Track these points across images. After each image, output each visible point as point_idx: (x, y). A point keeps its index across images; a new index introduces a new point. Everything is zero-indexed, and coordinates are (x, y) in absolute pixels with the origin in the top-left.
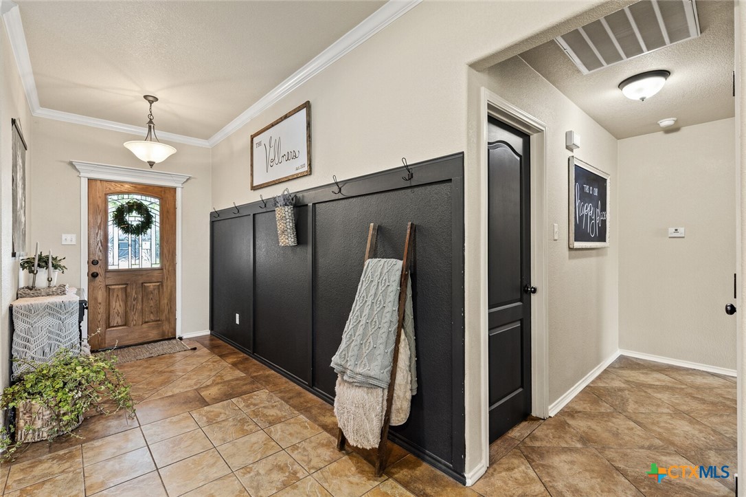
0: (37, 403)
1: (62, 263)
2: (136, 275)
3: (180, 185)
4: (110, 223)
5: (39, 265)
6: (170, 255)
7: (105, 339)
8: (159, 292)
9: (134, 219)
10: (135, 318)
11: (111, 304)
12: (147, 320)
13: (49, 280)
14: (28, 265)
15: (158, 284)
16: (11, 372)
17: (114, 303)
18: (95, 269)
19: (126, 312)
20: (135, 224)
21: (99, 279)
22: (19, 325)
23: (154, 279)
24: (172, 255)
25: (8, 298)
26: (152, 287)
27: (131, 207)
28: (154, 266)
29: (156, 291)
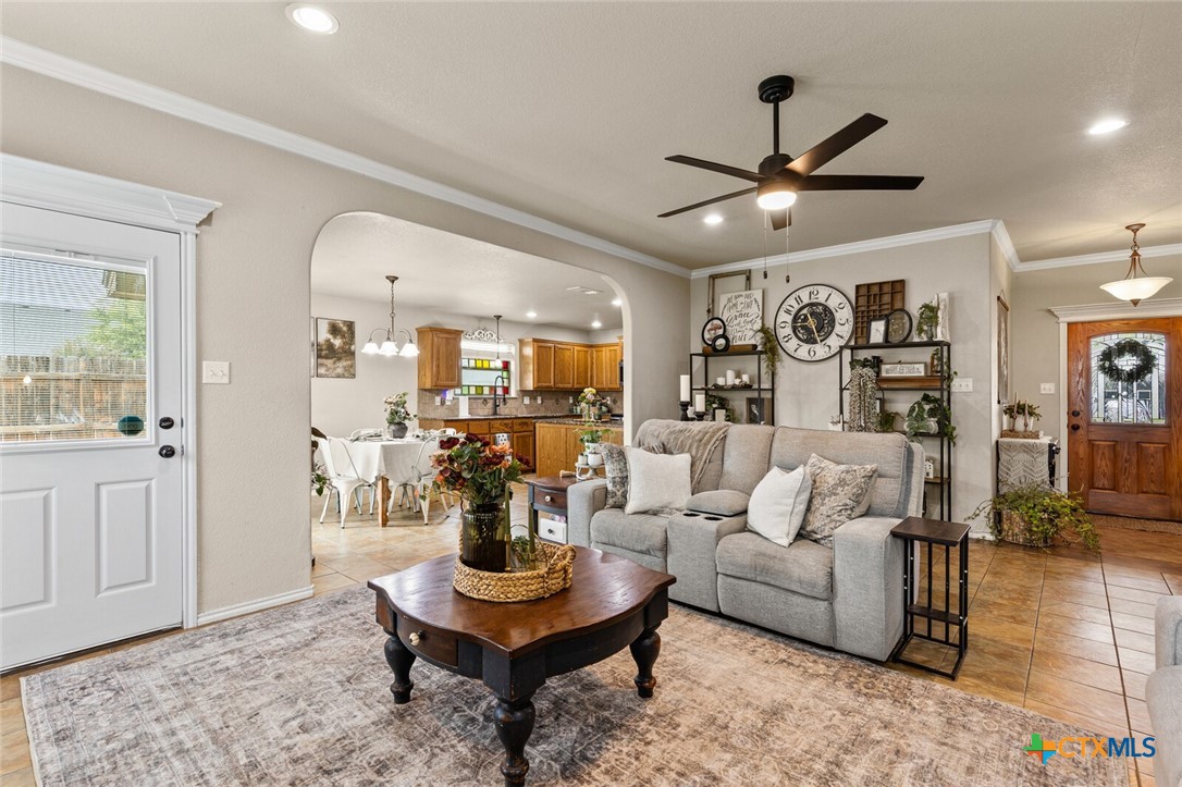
0: (1015, 514)
1: (1037, 411)
2: (1129, 431)
4: (1094, 370)
5: (1018, 412)
7: (1088, 499)
8: (1164, 456)
9: (1127, 363)
10: (1128, 483)
11: (1095, 462)
12: (1145, 490)
13: (1026, 425)
14: (1010, 411)
15: (1164, 446)
16: (998, 491)
17: (1099, 461)
18: (1075, 421)
19: (1114, 475)
20: (1128, 369)
21: (1080, 431)
22: (1003, 456)
23: (1156, 439)
25: (995, 434)
26: (1152, 449)
27: (1122, 349)
28: (1156, 422)
29: (1160, 456)
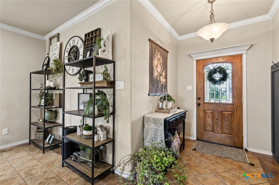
2: (218, 106)
3: (245, 52)
4: (206, 79)
6: (239, 96)
7: (203, 135)
8: (231, 117)
9: (217, 76)
11: (206, 119)
12: (224, 132)
13: (166, 106)
15: (231, 113)
17: (207, 119)
18: (199, 102)
19: (213, 125)
20: (218, 79)
21: (201, 106)
23: (228, 110)
24: (240, 96)
26: (227, 114)
27: (216, 71)
28: (228, 102)
29: (229, 117)
